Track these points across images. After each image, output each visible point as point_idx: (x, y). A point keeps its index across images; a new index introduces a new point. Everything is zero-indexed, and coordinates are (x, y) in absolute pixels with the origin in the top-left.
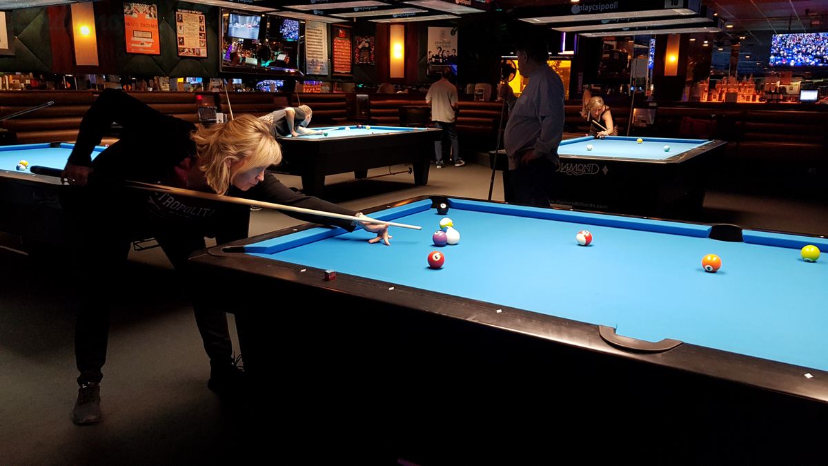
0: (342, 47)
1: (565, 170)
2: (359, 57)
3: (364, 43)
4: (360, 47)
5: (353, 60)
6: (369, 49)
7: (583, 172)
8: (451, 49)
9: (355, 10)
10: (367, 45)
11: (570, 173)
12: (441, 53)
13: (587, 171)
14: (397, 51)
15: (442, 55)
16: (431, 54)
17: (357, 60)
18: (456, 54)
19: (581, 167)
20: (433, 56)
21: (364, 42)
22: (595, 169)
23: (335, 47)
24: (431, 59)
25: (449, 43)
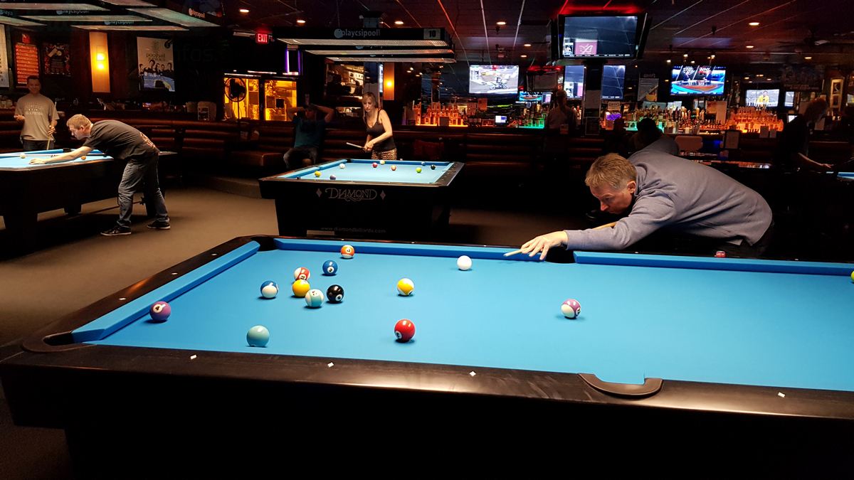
0: (27, 55)
1: (343, 196)
2: (50, 67)
3: (56, 51)
4: (51, 55)
5: (42, 70)
6: (63, 58)
7: (361, 198)
8: (168, 62)
9: (58, 12)
10: (60, 54)
11: (348, 199)
12: (154, 67)
13: (365, 197)
14: (100, 62)
15: (156, 69)
16: (143, 68)
17: (48, 71)
18: (173, 69)
19: (359, 193)
20: (145, 69)
21: (55, 50)
22: (373, 194)
23: (18, 54)
24: (143, 73)
25: (164, 56)
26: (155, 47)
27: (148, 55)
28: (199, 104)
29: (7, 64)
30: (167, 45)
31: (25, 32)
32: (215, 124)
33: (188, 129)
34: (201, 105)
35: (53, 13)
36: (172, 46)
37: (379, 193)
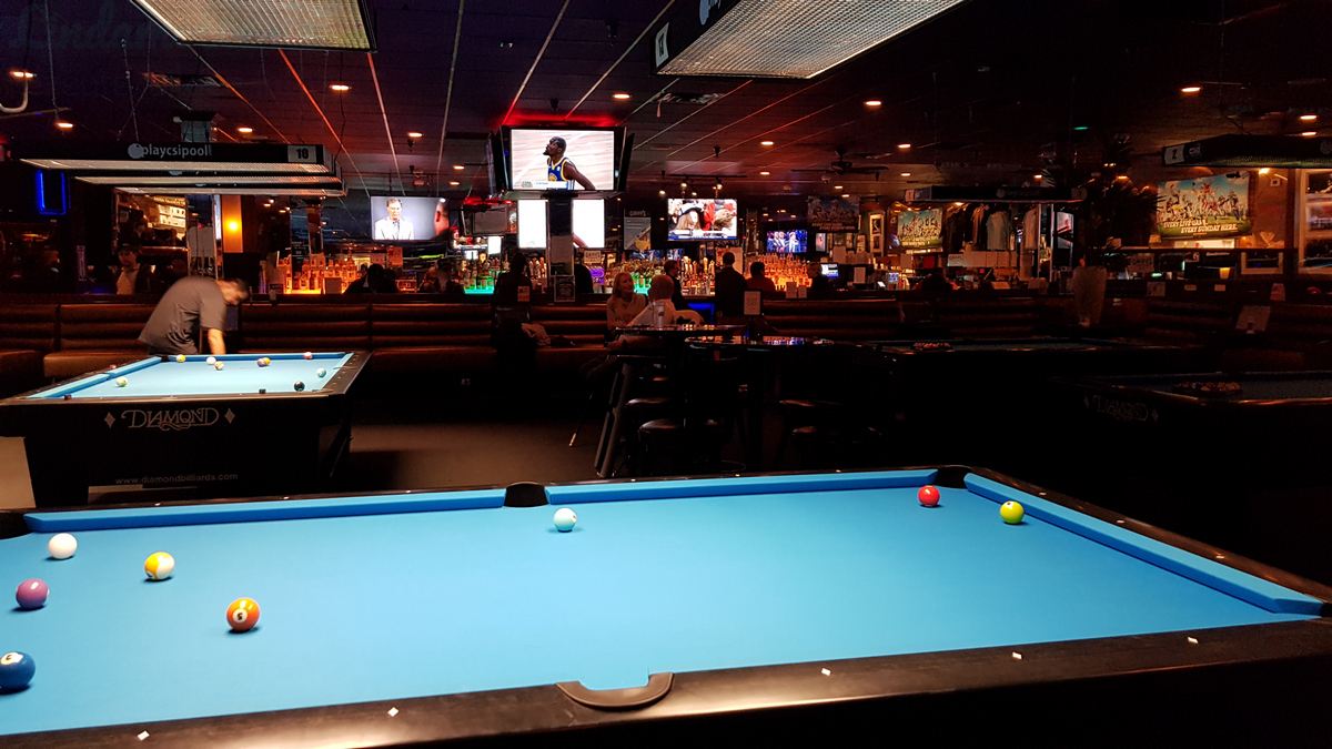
13: (197, 421)
37: (223, 413)
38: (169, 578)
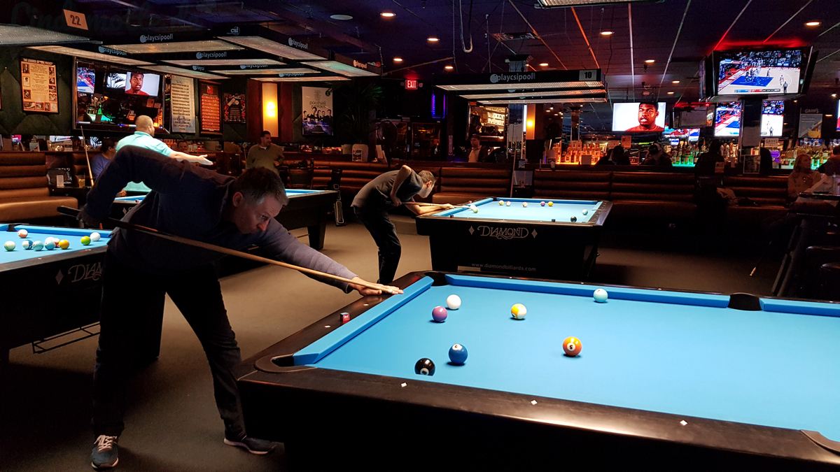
0: (210, 104)
1: (495, 234)
2: (229, 115)
3: (234, 101)
4: (230, 104)
5: (222, 117)
6: (239, 107)
7: (512, 236)
8: (327, 109)
9: (241, 67)
10: (237, 103)
11: (500, 237)
12: (316, 113)
13: (516, 235)
14: (270, 110)
15: (317, 115)
16: (306, 114)
17: (227, 118)
18: (332, 115)
19: (510, 231)
20: (308, 116)
21: (234, 99)
22: (525, 233)
23: (203, 103)
24: (306, 119)
25: (324, 103)
26: (317, 95)
27: (311, 103)
28: (354, 146)
29: (194, 112)
30: (327, 94)
31: (210, 84)
32: (368, 164)
33: (345, 169)
34: (356, 147)
35: (238, 67)
36: (331, 94)
37: (531, 231)
38: (523, 319)
